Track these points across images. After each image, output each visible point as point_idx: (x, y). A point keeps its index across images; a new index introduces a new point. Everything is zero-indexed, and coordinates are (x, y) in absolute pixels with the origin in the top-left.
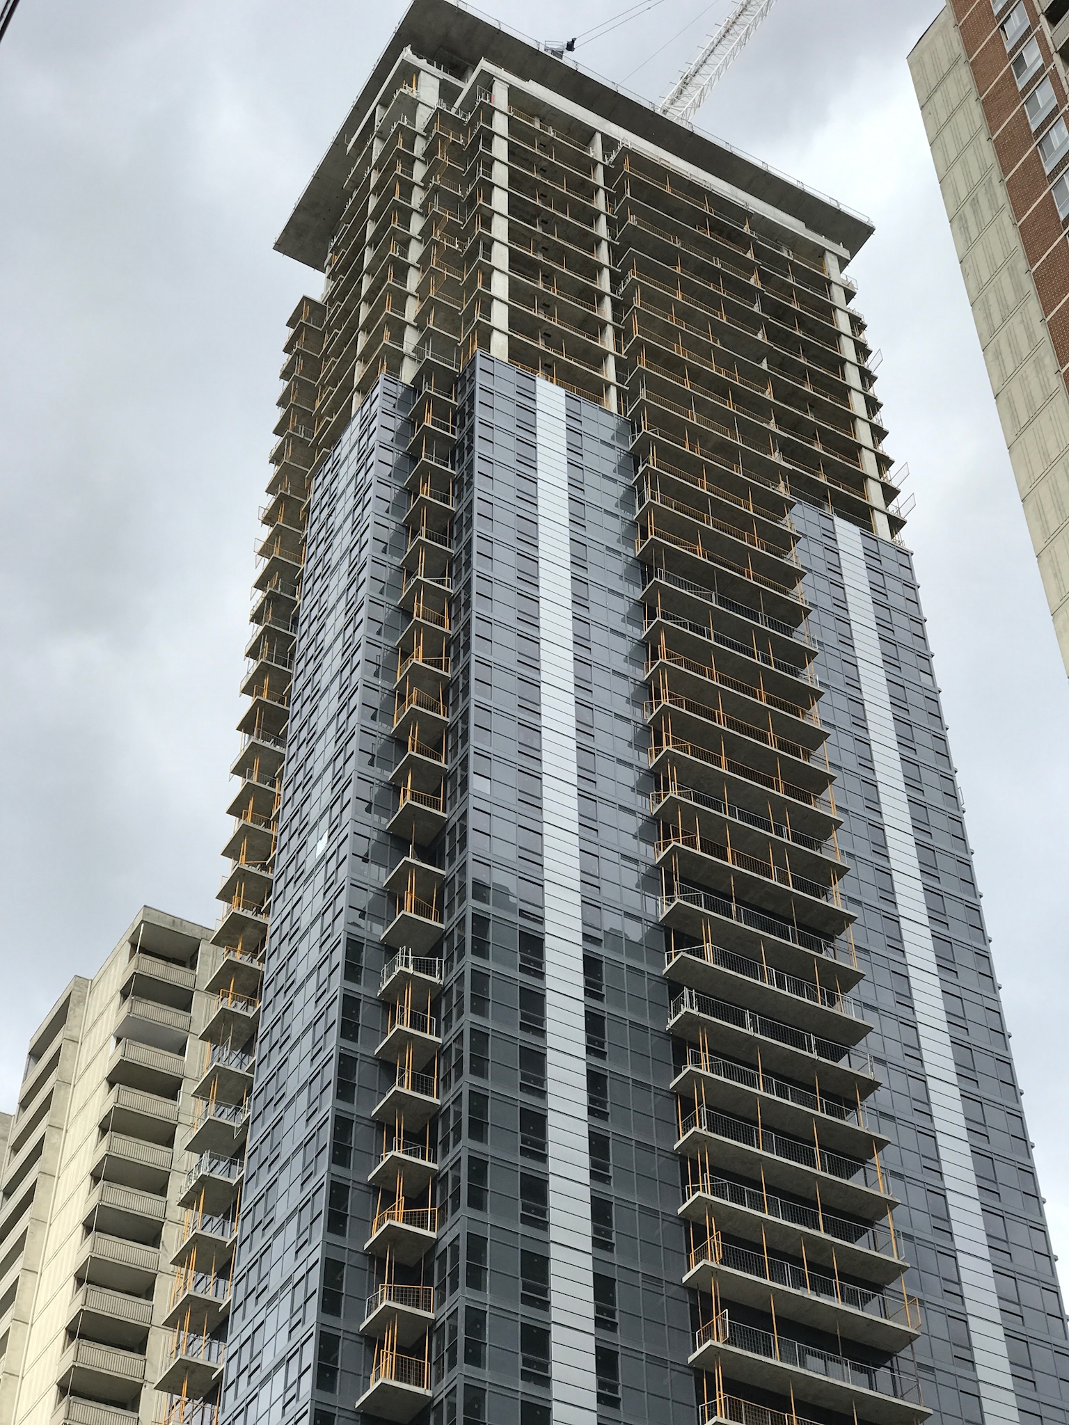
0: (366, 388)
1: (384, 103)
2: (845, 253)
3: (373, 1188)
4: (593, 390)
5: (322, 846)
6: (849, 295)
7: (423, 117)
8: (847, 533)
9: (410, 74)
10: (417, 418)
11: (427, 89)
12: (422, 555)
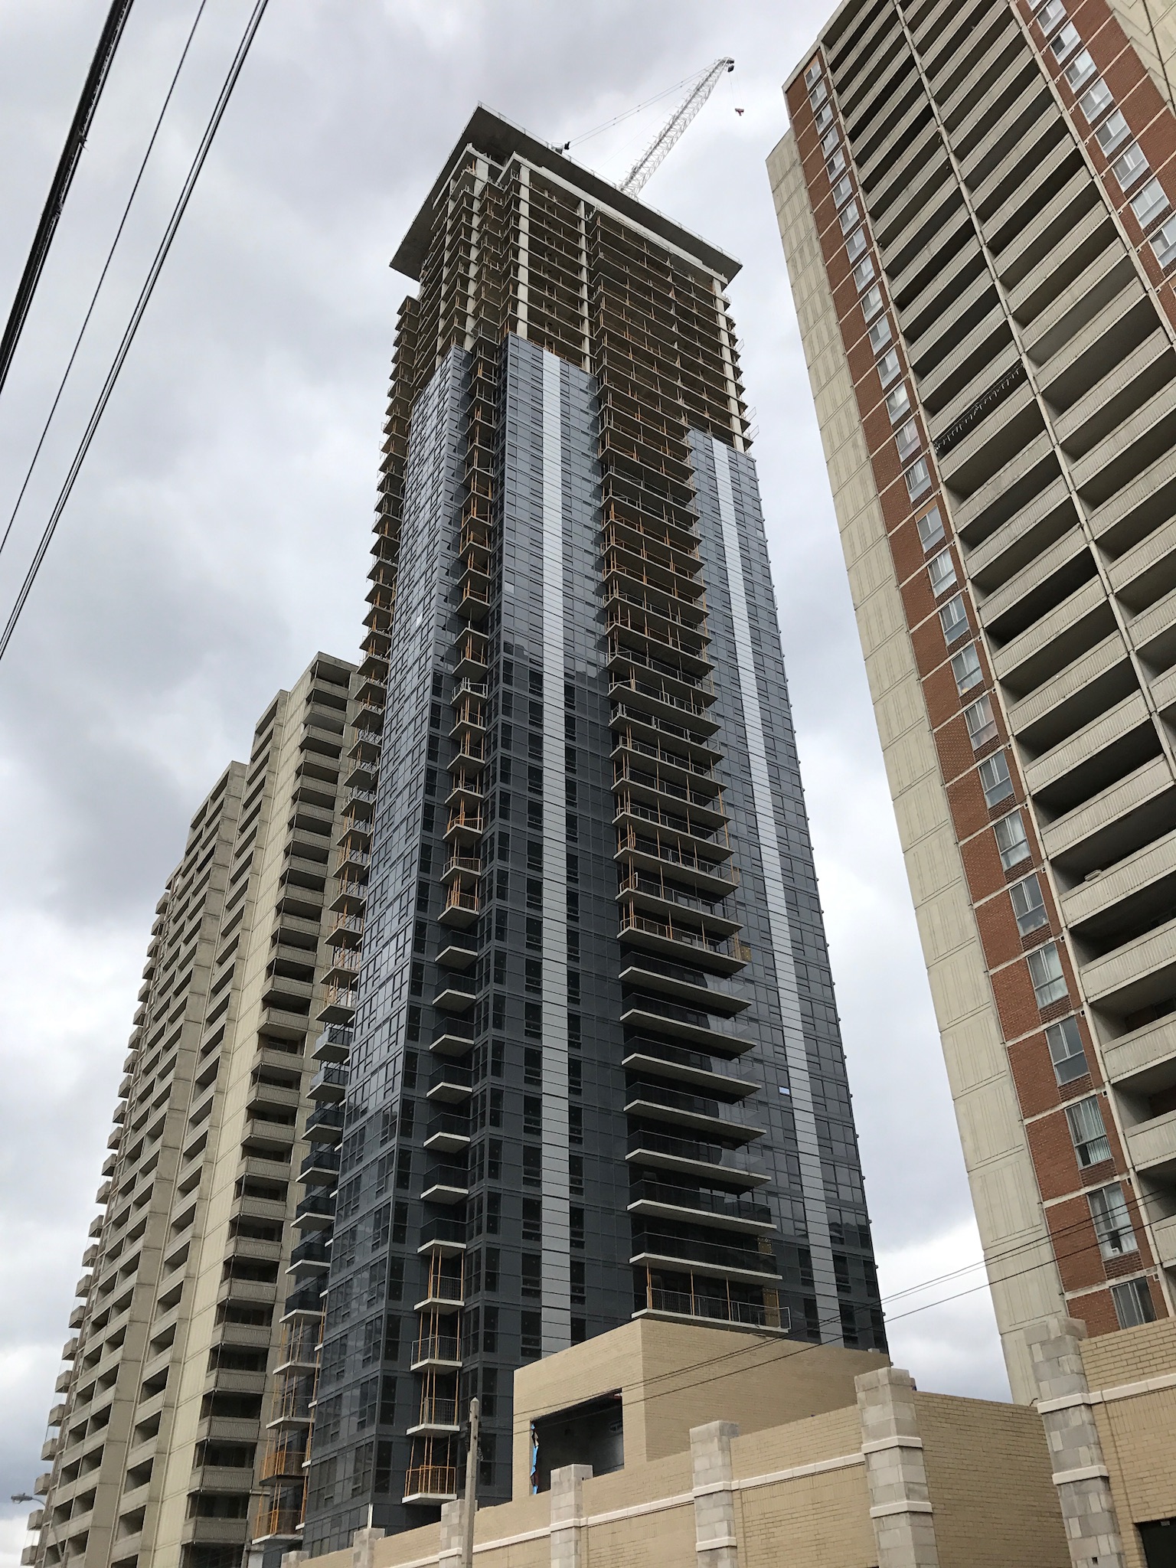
0: (444, 353)
1: (455, 178)
2: (725, 281)
4: (576, 358)
5: (419, 620)
6: (727, 305)
7: (479, 187)
8: (720, 448)
9: (471, 160)
10: (475, 370)
11: (481, 171)
12: (476, 454)
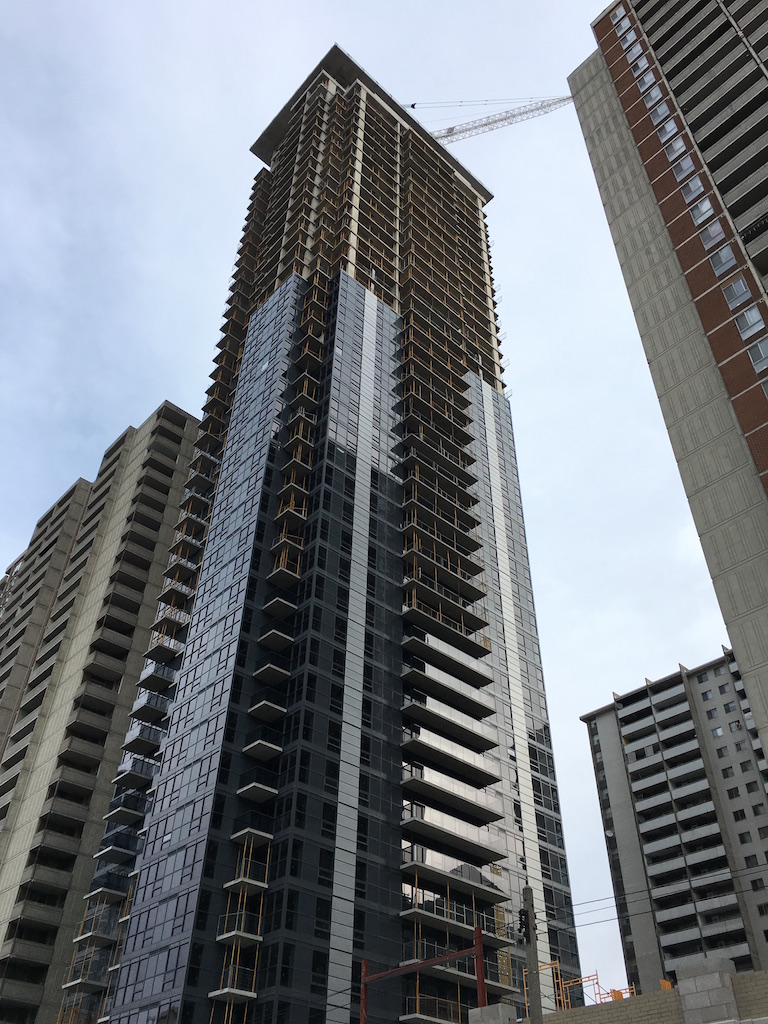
2: (485, 201)
3: (279, 498)
4: (389, 300)
5: (265, 367)
7: (329, 98)
8: (486, 386)
9: (325, 79)
11: (332, 87)
12: (319, 261)
